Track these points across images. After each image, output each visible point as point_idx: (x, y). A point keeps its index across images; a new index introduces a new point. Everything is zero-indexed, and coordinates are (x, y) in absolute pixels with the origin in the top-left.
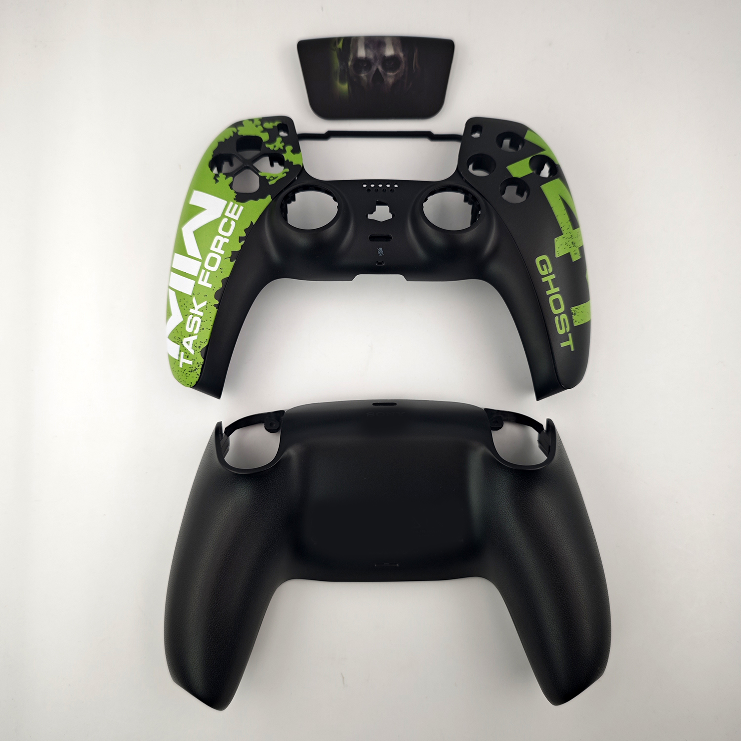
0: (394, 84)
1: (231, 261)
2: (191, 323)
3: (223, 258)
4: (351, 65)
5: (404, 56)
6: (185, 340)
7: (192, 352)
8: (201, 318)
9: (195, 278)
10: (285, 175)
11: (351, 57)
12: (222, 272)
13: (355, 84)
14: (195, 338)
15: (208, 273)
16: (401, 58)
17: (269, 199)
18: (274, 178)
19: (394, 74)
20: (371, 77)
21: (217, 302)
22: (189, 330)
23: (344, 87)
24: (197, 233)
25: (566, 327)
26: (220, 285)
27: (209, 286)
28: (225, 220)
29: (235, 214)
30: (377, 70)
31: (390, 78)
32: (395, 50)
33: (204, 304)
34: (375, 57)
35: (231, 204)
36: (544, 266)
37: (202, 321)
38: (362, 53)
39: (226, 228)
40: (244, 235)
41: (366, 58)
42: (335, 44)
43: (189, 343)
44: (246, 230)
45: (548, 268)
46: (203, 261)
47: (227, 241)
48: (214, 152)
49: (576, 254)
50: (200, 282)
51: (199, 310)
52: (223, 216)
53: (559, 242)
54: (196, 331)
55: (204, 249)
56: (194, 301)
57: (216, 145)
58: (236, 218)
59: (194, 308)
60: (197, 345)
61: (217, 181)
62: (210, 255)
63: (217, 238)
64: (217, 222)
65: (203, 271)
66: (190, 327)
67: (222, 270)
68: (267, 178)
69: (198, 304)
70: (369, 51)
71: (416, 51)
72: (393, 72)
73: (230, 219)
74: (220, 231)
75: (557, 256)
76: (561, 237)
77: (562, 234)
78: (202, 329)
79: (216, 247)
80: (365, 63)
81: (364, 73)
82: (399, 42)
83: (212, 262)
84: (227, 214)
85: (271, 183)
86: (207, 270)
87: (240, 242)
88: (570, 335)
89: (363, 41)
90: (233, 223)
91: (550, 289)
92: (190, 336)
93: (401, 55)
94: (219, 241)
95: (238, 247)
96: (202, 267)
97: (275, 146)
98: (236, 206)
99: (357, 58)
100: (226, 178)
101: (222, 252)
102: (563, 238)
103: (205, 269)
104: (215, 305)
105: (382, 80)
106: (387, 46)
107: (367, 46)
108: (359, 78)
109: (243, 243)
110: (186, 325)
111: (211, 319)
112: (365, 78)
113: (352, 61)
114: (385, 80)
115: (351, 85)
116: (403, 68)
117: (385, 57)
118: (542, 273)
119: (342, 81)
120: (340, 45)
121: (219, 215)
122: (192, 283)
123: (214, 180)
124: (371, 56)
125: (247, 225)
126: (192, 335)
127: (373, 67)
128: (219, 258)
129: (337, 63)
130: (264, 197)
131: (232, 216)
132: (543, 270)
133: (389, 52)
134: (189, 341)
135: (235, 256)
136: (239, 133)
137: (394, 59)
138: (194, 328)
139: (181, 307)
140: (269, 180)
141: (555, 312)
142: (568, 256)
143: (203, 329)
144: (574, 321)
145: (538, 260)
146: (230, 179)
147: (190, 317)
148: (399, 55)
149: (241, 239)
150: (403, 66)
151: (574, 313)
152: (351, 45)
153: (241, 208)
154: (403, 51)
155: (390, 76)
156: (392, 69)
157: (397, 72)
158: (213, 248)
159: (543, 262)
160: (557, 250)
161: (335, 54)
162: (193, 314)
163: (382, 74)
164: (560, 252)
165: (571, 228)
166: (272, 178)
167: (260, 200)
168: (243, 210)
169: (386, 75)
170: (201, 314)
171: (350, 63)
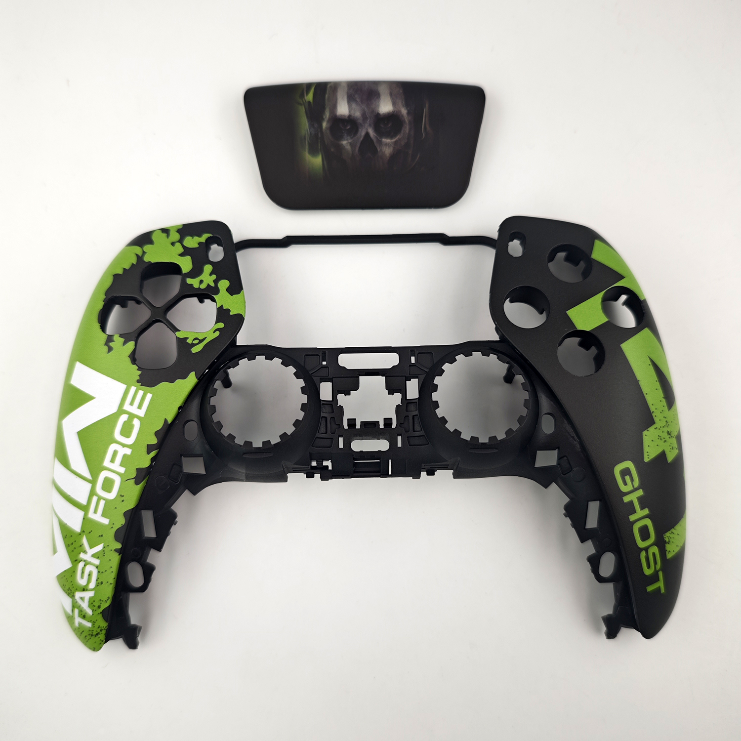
0: (393, 157)
1: (137, 483)
2: (83, 572)
3: (125, 479)
4: (326, 128)
5: (408, 113)
6: (78, 595)
7: (89, 612)
8: (97, 567)
9: (85, 508)
10: (218, 333)
11: (327, 115)
12: (123, 501)
13: (332, 156)
14: (91, 594)
15: (102, 503)
16: (403, 116)
17: (192, 380)
18: (201, 341)
19: (394, 140)
20: (358, 145)
21: (119, 546)
22: (82, 582)
23: (316, 161)
24: (84, 435)
25: (655, 563)
26: (121, 521)
27: (106, 521)
28: (124, 418)
29: (140, 407)
30: (367, 134)
31: (387, 146)
32: (394, 104)
33: (99, 548)
34: (364, 115)
35: (133, 389)
36: (627, 478)
37: (99, 572)
38: (343, 109)
39: (126, 431)
40: (154, 441)
41: (350, 116)
42: (302, 96)
43: (84, 598)
44: (157, 433)
45: (632, 480)
46: (93, 482)
47: (128, 451)
48: (107, 293)
49: (673, 448)
50: (91, 515)
51: (93, 556)
52: (121, 411)
53: (649, 436)
54: (92, 585)
55: (95, 464)
56: (85, 541)
57: (109, 282)
58: (141, 413)
59: (85, 552)
60: (97, 604)
61: (110, 349)
62: (103, 475)
63: (113, 447)
64: (111, 420)
65: (95, 499)
66: (82, 577)
67: (123, 498)
68: (189, 341)
69: (91, 547)
70: (354, 105)
71: (427, 106)
72: (391, 138)
73: (132, 416)
74: (117, 435)
75: (646, 460)
76: (652, 429)
77: (653, 422)
78: (99, 583)
79: (112, 461)
80: (348, 125)
81: (347, 140)
82: (401, 91)
83: (108, 485)
84: (127, 407)
85: (195, 350)
86: (100, 498)
87: (148, 453)
88: (661, 574)
89: (346, 89)
90: (136, 423)
91: (634, 512)
92: (84, 590)
93: (404, 111)
94: (115, 453)
95: (145, 461)
96: (92, 493)
97: (201, 282)
98: (141, 393)
99: (336, 116)
100: (125, 343)
101: (122, 470)
102: (655, 429)
103: (97, 495)
104: (116, 550)
105: (375, 151)
106: (382, 97)
107: (351, 99)
108: (340, 148)
109: (153, 454)
110: (76, 574)
111: (112, 570)
112: (348, 147)
113: (328, 122)
114: (379, 150)
115: (327, 158)
116: (407, 132)
117: (378, 114)
118: (624, 488)
119: (313, 151)
120: (310, 97)
121: (114, 409)
122: (80, 514)
123: (106, 348)
124: (358, 114)
125: (159, 425)
126: (87, 590)
127: (360, 130)
128: (117, 480)
129: (304, 125)
130: (184, 377)
131: (134, 410)
132: (625, 484)
133: (385, 107)
134: (84, 597)
135: (141, 475)
136: (147, 259)
137: (393, 119)
138: (89, 581)
139: (68, 546)
140: (193, 345)
141: (641, 544)
142: (663, 455)
143: (102, 583)
144: (667, 552)
145: (618, 469)
146: (131, 345)
147: (81, 565)
148: (400, 111)
149: (150, 448)
150: (406, 129)
151: (667, 540)
152: (327, 96)
153: (149, 396)
154: (407, 105)
155: (386, 144)
156: (390, 135)
157: (397, 138)
158: (107, 463)
159: (626, 472)
160: (646, 449)
161: (302, 110)
162: (85, 561)
163: (375, 140)
164: (650, 452)
165: (666, 408)
166: (196, 342)
167: (179, 382)
168: (151, 400)
169: (380, 142)
170: (97, 562)
171: (324, 125)
